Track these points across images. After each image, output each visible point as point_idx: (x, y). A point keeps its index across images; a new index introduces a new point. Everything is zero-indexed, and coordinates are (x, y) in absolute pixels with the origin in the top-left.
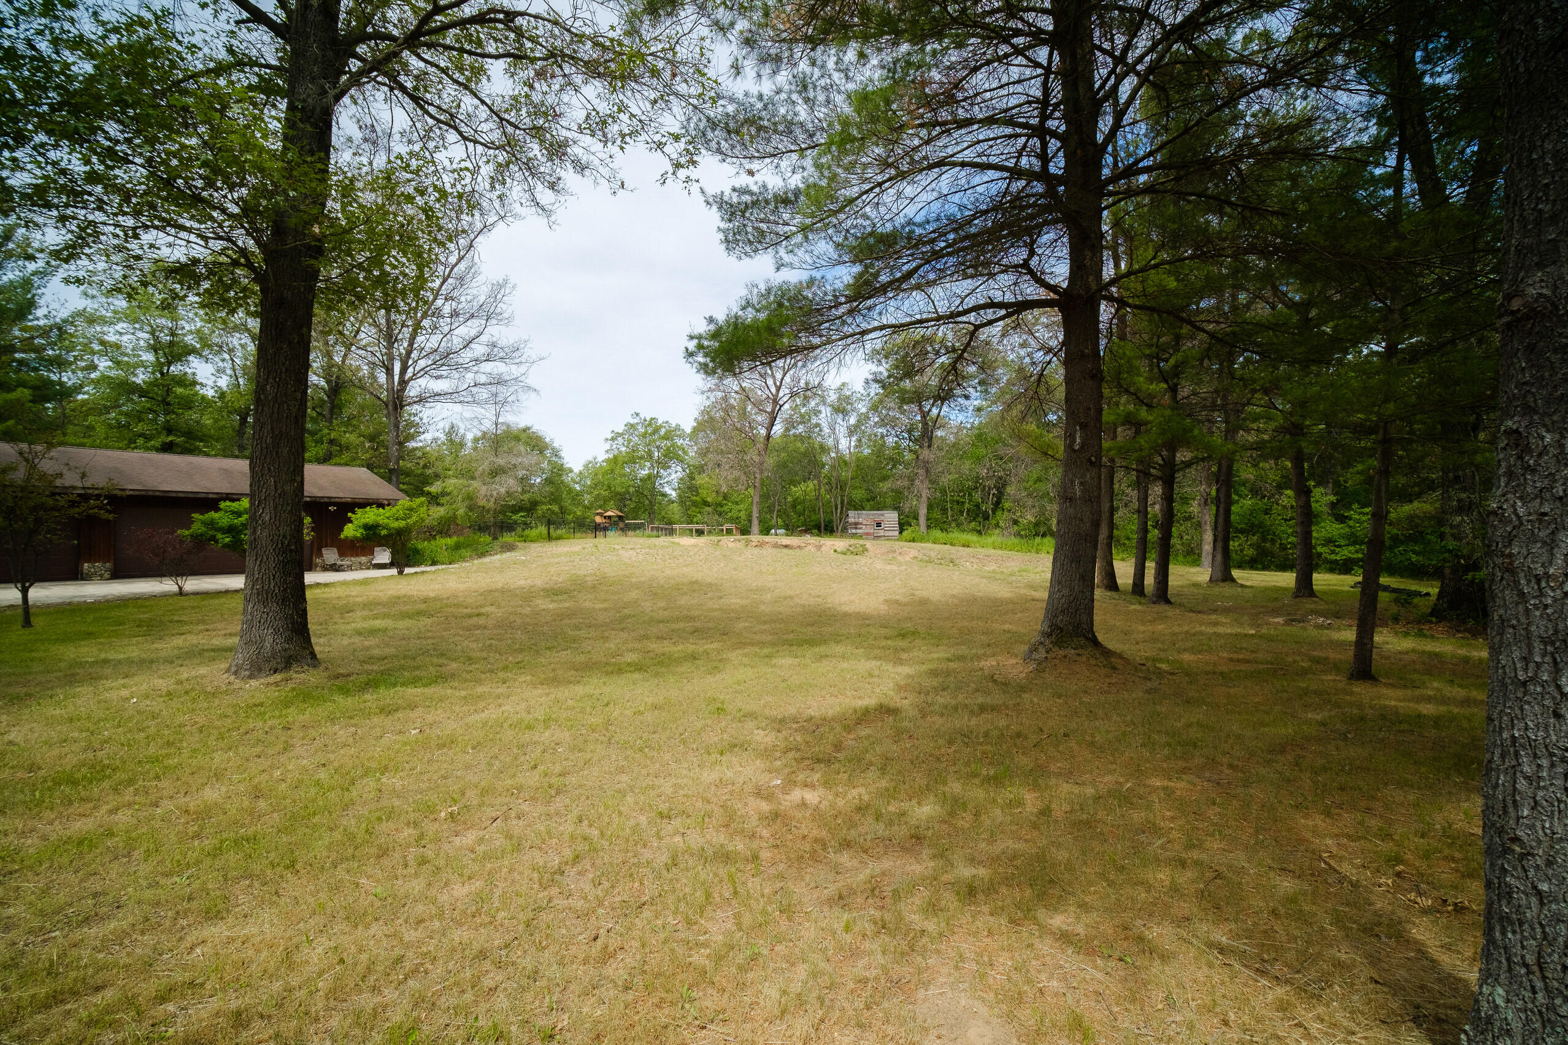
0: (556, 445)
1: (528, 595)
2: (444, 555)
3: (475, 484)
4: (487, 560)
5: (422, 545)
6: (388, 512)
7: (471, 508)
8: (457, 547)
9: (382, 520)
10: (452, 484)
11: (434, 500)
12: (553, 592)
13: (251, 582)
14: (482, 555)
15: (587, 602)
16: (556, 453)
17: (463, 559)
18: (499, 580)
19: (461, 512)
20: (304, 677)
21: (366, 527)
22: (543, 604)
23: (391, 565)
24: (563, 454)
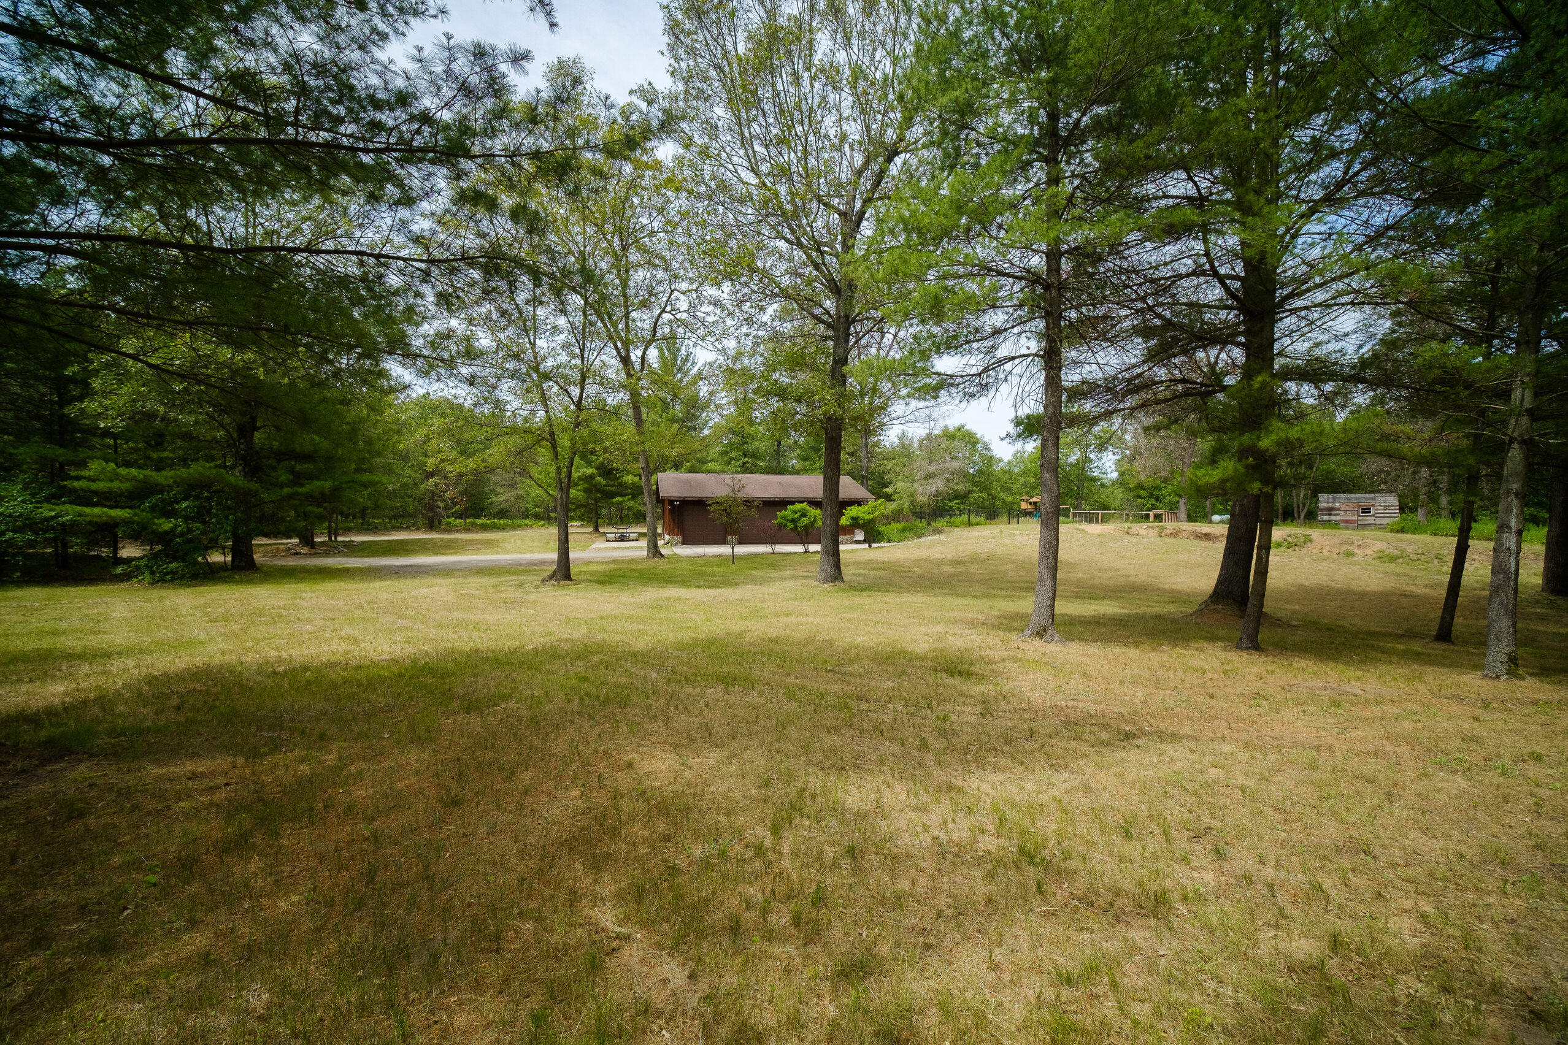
0: (986, 439)
1: (940, 563)
2: (895, 535)
3: (916, 485)
4: (922, 540)
5: (882, 528)
6: (864, 508)
7: (912, 503)
8: (904, 530)
9: (861, 515)
10: (900, 485)
11: (889, 498)
12: (954, 562)
13: (823, 547)
14: (920, 536)
15: (974, 569)
16: (986, 447)
17: (907, 539)
18: (924, 553)
19: (906, 506)
20: (839, 585)
21: (853, 519)
22: (947, 569)
23: (865, 541)
24: (992, 447)
